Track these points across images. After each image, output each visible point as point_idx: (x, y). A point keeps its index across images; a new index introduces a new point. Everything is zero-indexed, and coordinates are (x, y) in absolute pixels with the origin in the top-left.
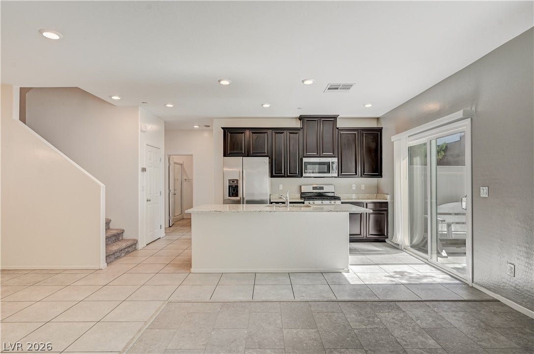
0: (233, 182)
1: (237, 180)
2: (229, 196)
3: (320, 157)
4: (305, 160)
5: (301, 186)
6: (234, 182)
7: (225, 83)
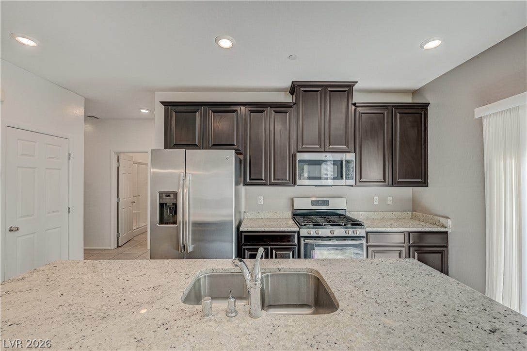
0: (167, 196)
1: (174, 193)
3: (326, 152)
5: (292, 199)
6: (169, 196)
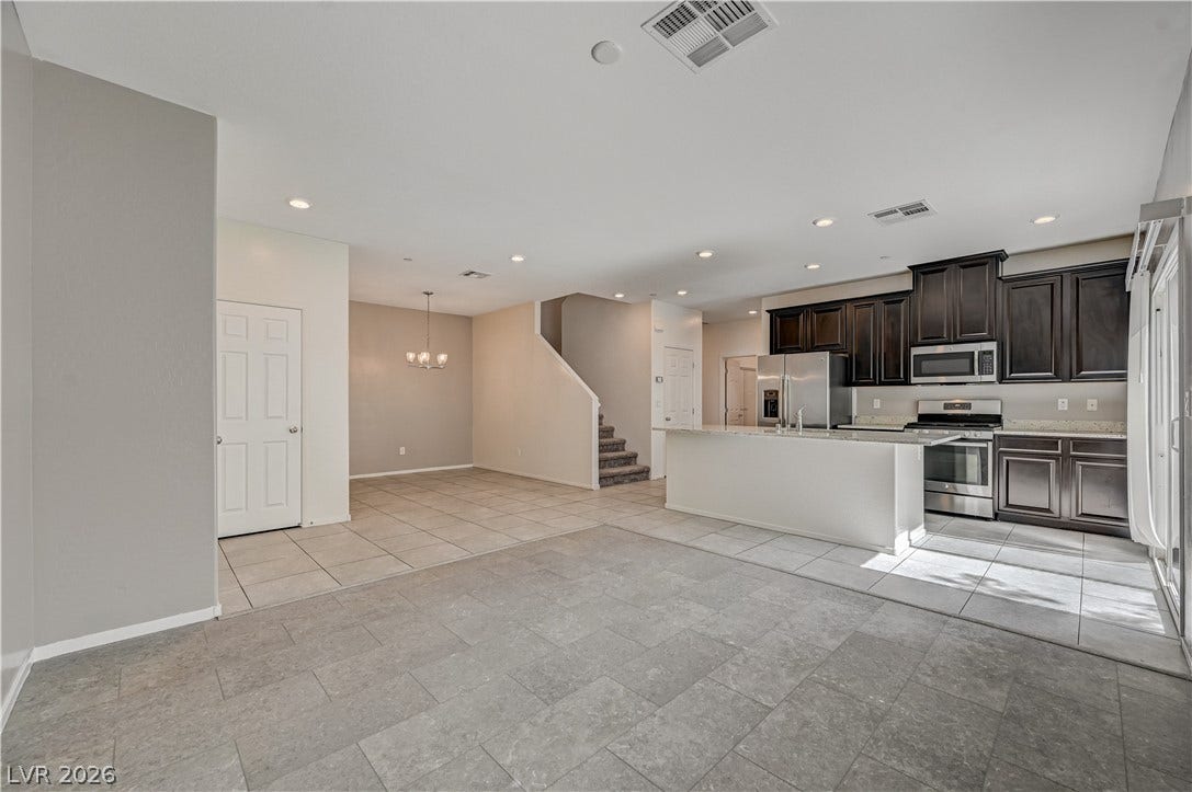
0: (770, 394)
1: (777, 392)
2: (766, 415)
3: (955, 343)
4: (915, 351)
5: (917, 403)
6: (772, 394)
7: (706, 254)
